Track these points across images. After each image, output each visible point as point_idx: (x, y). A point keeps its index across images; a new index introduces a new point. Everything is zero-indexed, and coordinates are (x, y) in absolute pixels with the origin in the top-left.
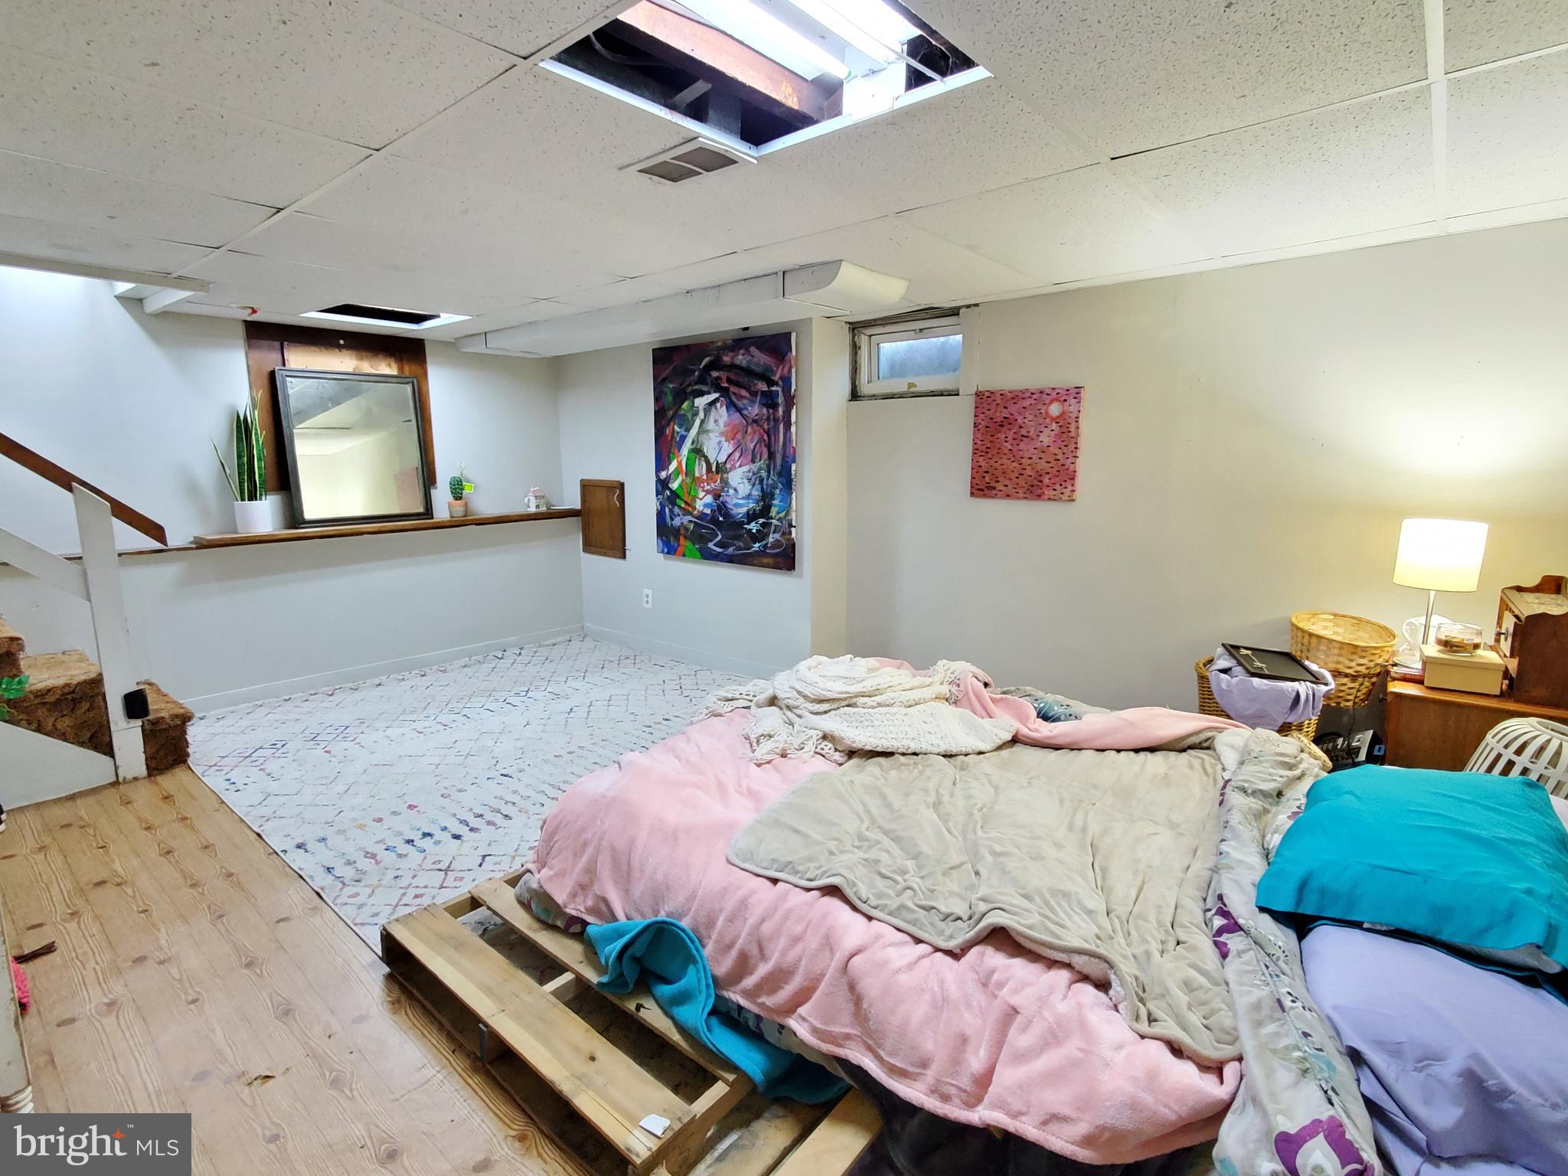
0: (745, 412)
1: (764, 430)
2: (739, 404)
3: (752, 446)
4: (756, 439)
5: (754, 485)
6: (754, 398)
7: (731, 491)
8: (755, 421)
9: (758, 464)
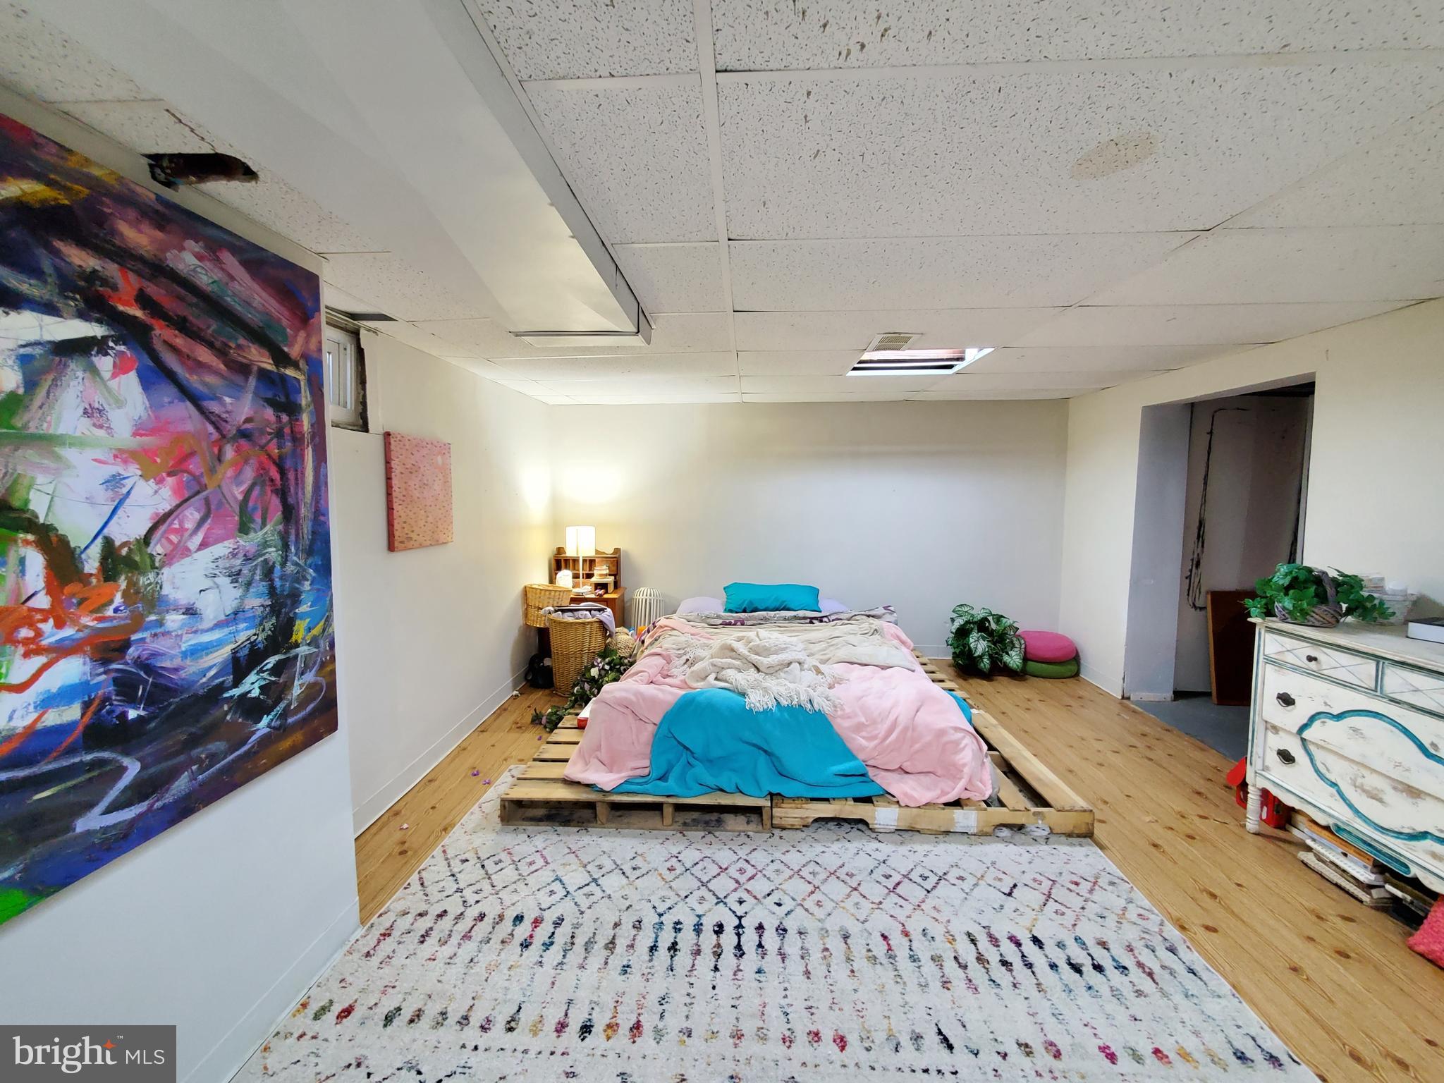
0: (214, 407)
1: (270, 456)
2: (193, 381)
3: (238, 493)
4: (249, 474)
5: (248, 585)
6: (239, 379)
7: (174, 620)
8: (244, 434)
9: (256, 537)
